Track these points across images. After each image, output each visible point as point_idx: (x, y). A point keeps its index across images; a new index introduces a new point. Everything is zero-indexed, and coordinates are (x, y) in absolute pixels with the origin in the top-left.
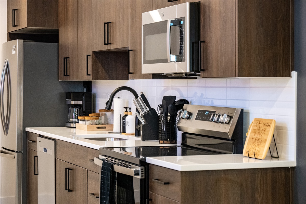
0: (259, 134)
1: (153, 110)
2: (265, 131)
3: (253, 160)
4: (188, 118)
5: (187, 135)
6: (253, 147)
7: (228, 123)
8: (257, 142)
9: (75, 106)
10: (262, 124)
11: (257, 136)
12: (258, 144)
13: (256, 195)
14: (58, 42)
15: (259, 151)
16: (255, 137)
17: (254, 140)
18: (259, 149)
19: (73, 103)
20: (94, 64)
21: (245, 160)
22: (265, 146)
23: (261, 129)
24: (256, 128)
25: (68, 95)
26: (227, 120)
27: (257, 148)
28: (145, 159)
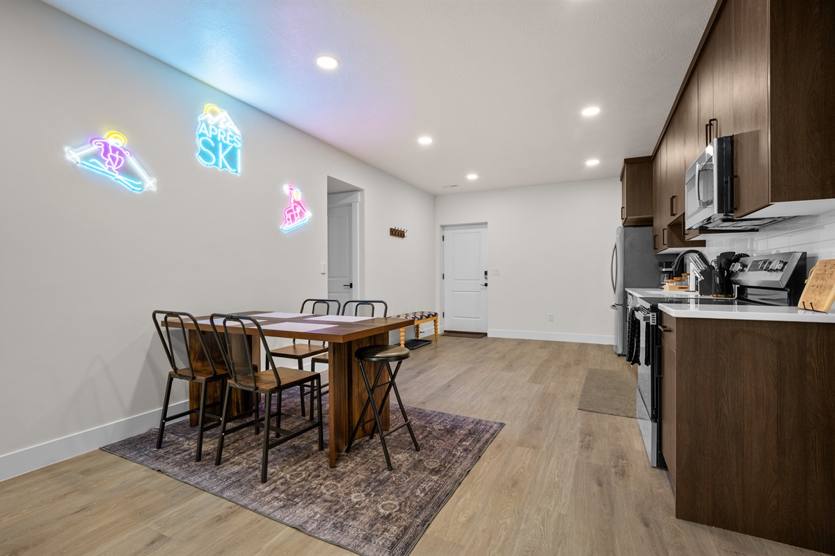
0: (823, 279)
1: (711, 267)
2: (831, 274)
3: (810, 313)
4: (742, 270)
5: (749, 291)
6: (812, 296)
7: (782, 270)
8: (818, 289)
9: (666, 272)
10: (830, 266)
11: (820, 282)
12: (820, 293)
13: (808, 359)
14: (652, 226)
15: (819, 301)
16: (817, 283)
17: (815, 287)
18: (820, 299)
19: (664, 270)
20: (669, 235)
21: (801, 313)
22: (829, 294)
23: (827, 273)
24: (820, 272)
25: (661, 265)
26: (779, 266)
27: (818, 298)
28: (657, 305)
